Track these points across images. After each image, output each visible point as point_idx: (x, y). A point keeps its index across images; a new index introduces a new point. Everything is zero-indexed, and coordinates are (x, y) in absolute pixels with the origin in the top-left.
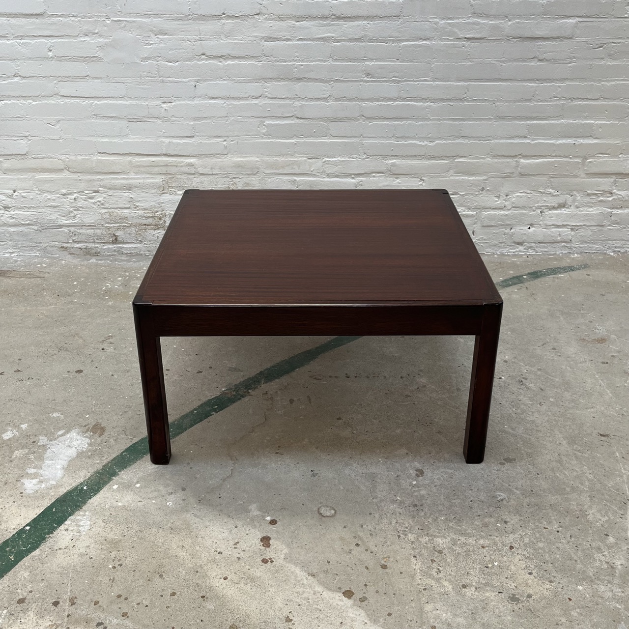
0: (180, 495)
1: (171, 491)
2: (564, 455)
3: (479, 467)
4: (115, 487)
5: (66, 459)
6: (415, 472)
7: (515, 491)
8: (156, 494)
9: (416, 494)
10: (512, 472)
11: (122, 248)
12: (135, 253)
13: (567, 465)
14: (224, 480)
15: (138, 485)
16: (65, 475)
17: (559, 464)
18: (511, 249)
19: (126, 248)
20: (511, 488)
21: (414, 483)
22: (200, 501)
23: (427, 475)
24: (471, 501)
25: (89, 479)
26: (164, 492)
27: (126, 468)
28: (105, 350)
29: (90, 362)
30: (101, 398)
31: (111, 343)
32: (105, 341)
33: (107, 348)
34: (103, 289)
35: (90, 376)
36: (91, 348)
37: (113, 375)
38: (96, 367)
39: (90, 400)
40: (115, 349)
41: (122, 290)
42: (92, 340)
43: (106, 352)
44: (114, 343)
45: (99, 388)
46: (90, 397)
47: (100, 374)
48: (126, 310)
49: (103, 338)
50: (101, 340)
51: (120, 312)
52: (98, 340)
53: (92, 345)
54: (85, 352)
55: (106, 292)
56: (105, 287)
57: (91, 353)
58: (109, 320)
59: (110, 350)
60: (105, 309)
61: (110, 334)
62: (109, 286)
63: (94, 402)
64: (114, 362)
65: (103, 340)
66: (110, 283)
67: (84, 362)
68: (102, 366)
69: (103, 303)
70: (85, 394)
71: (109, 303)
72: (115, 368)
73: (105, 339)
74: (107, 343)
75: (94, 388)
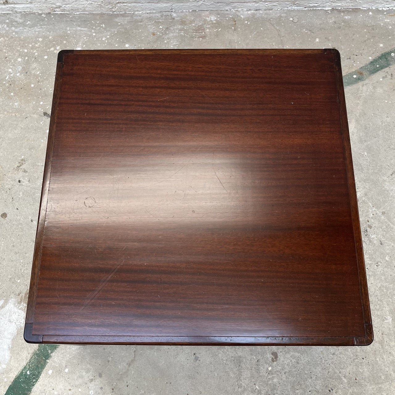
0: (98, 381)
1: (91, 378)
2: (386, 335)
3: (319, 350)
4: (50, 372)
5: (9, 336)
6: (271, 355)
7: (344, 379)
8: (80, 381)
9: (270, 382)
10: (344, 356)
11: (14, 8)
12: (28, 11)
13: (387, 347)
14: (129, 365)
15: (67, 370)
16: (11, 357)
17: (380, 347)
18: (387, 4)
19: (19, 8)
20: (340, 375)
21: (270, 369)
22: (113, 389)
23: (280, 360)
24: (310, 391)
25: (30, 361)
26: (86, 379)
27: (56, 349)
28: (22, 183)
29: (11, 200)
30: (26, 255)
31: (25, 172)
32: (19, 168)
33: (22, 180)
34: (7, 79)
35: (14, 223)
36: (9, 180)
37: (32, 220)
38: (17, 209)
39: (18, 258)
40: (29, 181)
41: (24, 79)
42: (8, 166)
43: (22, 185)
44: (28, 171)
45: (24, 240)
46: (18, 254)
47: (22, 219)
48: (32, 115)
49: (17, 163)
50: (16, 166)
51: (27, 119)
52: (14, 166)
53: (9, 175)
54: (5, 184)
55: (10, 85)
56: (8, 76)
57: (10, 186)
58: (19, 133)
59: (25, 182)
60: (13, 115)
61: (23, 157)
62: (12, 73)
63: (22, 261)
64: (31, 201)
65: (18, 166)
66: (12, 67)
67: (6, 201)
68: (21, 207)
69: (10, 104)
70: (13, 248)
71: (15, 104)
72: (33, 210)
73: (19, 165)
74: (21, 171)
75: (19, 241)
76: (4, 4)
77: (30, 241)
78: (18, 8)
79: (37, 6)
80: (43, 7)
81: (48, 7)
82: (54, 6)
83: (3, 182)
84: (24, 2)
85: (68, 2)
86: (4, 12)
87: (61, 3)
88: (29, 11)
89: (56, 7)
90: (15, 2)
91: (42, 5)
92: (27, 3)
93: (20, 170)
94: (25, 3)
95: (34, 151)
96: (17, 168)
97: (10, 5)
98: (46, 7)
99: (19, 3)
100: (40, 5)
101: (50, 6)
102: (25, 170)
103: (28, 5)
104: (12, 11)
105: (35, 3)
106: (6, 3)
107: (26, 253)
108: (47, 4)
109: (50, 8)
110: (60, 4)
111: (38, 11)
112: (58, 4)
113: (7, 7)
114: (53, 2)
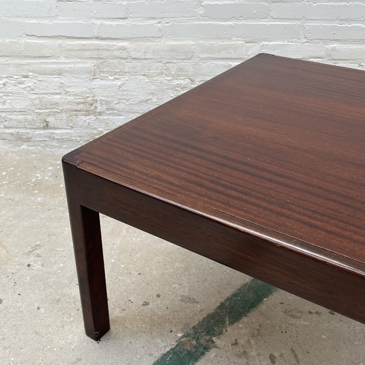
28: (31, 267)
29: (12, 285)
30: (22, 351)
31: (38, 256)
32: (31, 253)
33: (33, 264)
34: (32, 181)
35: (11, 310)
36: (14, 264)
37: (39, 307)
38: (19, 294)
39: (7, 355)
40: (43, 265)
41: (52, 181)
42: (17, 251)
43: (32, 269)
44: (43, 256)
45: (21, 331)
46: (8, 350)
47: (24, 307)
48: (56, 208)
49: (30, 248)
50: (27, 251)
51: (50, 211)
52: (24, 251)
53: (16, 259)
54: (8, 269)
55: (36, 185)
56: (35, 179)
57: (14, 271)
58: (37, 222)
59: (37, 266)
60: (34, 207)
61: (38, 243)
62: (39, 177)
63: (12, 359)
64: (41, 286)
65: (29, 251)
66: (41, 173)
67: (5, 286)
68: (26, 292)
69: (32, 199)
70: (2, 342)
71: (38, 199)
72: (43, 296)
73: (31, 250)
74: (33, 256)
75: (14, 332)
76: (44, 128)
77: (31, 333)
78: (57, 133)
79: (78, 132)
80: (84, 133)
81: (88, 134)
82: (95, 132)
83: (5, 266)
84: (65, 126)
85: (111, 127)
86: (40, 139)
87: (104, 128)
88: (67, 137)
89: (97, 133)
90: (56, 126)
91: (82, 130)
92: (69, 127)
93: (32, 254)
94: (66, 128)
95: (54, 237)
96: (28, 252)
97: (49, 131)
98: (87, 132)
99: (60, 127)
100: (80, 131)
101: (91, 132)
102: (39, 255)
103: (68, 131)
104: (49, 137)
105: (76, 128)
106: (46, 127)
107: (21, 348)
108: (89, 129)
109: (90, 134)
110: (102, 129)
111: (77, 138)
112: (100, 129)
113: (45, 133)
114: (95, 127)
